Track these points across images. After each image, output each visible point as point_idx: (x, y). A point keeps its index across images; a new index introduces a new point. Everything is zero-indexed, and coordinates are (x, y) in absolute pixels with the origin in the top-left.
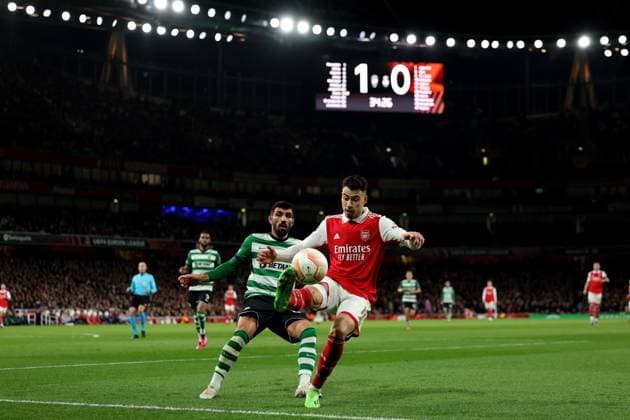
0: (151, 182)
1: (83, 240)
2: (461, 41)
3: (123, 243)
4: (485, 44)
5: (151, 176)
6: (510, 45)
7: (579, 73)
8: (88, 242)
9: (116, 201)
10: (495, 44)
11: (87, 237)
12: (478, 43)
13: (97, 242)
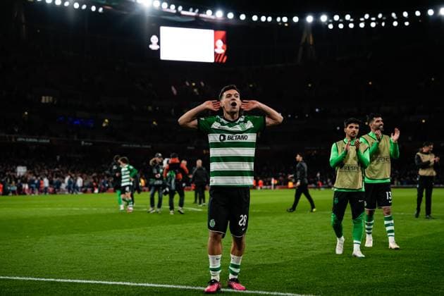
0: (47, 101)
1: (10, 138)
2: (249, 16)
3: (36, 140)
4: (263, 19)
5: (47, 98)
6: (279, 19)
7: (306, 39)
8: (13, 140)
9: (26, 113)
10: (270, 19)
11: (13, 136)
12: (259, 18)
13: (20, 139)
